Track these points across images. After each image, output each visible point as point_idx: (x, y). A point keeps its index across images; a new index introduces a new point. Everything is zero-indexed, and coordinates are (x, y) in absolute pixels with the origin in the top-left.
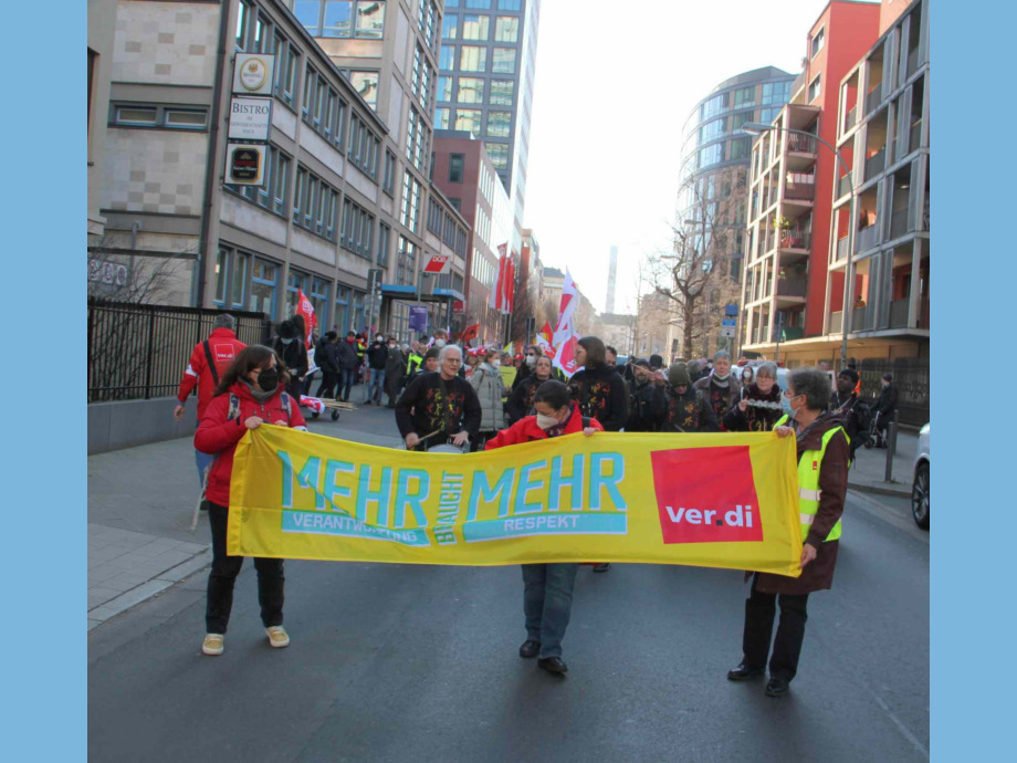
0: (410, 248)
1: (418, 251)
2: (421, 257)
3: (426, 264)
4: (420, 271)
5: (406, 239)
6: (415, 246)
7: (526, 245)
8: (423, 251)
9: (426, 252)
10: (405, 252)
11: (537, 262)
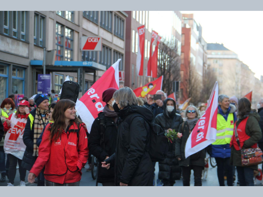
0: (67, 32)
1: (76, 35)
2: (79, 39)
3: (83, 43)
4: (79, 49)
5: (63, 26)
6: (72, 31)
7: (188, 26)
8: (81, 34)
9: (84, 35)
10: (62, 36)
11: (200, 40)
